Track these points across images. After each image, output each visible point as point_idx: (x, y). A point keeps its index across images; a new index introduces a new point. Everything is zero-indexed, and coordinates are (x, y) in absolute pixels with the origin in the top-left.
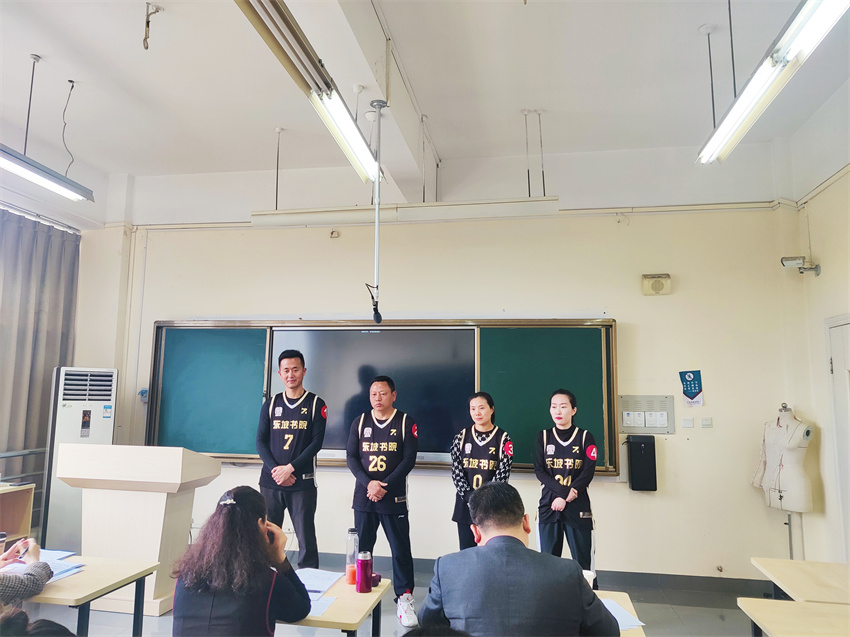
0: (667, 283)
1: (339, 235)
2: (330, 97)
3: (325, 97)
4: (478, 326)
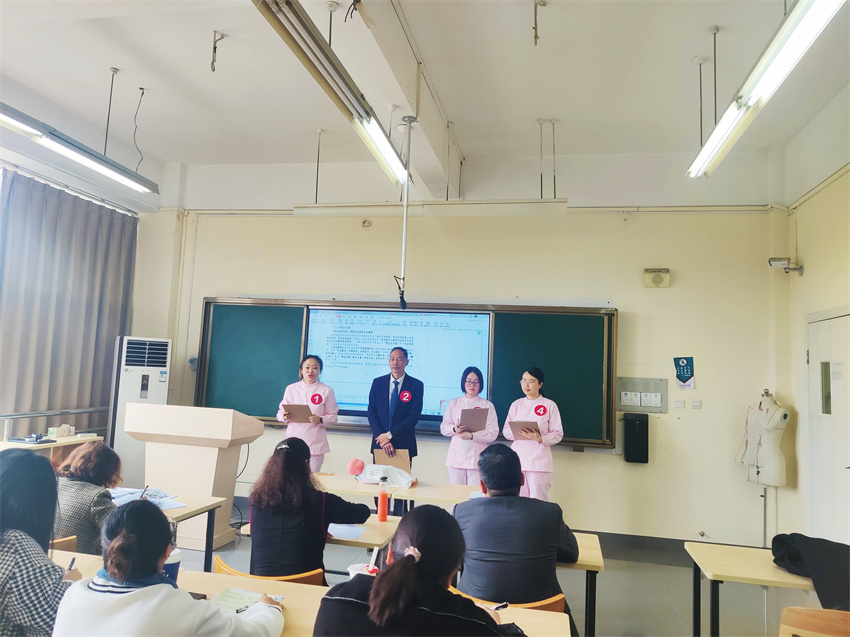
0: (666, 277)
1: (370, 224)
2: (369, 122)
3: (365, 122)
4: (493, 311)
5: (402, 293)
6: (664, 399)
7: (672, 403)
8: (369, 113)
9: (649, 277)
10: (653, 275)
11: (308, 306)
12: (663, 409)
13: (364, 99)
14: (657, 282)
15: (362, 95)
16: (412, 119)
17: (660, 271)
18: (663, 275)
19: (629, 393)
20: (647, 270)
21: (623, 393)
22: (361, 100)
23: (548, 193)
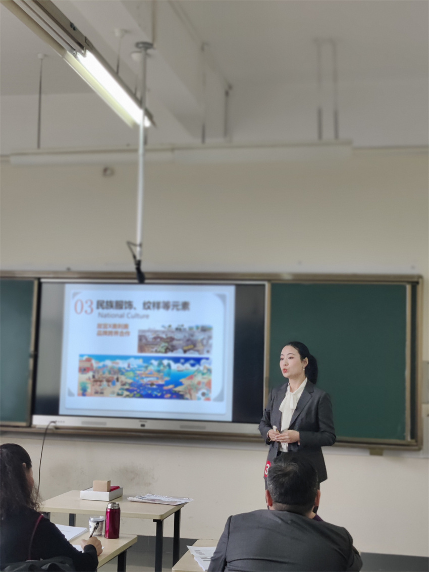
1: (113, 173)
2: (84, 55)
3: (79, 56)
4: (269, 281)
5: (138, 264)
8: (83, 44)
11: (39, 279)
13: (74, 29)
15: (72, 25)
16: (147, 46)
22: (70, 30)
23: (328, 133)
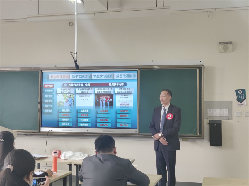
0: (230, 46)
4: (139, 69)
6: (230, 112)
7: (235, 114)
9: (222, 46)
10: (223, 45)
11: (41, 71)
12: (230, 117)
14: (226, 49)
17: (227, 43)
18: (228, 45)
19: (212, 110)
20: (220, 43)
21: (208, 110)
